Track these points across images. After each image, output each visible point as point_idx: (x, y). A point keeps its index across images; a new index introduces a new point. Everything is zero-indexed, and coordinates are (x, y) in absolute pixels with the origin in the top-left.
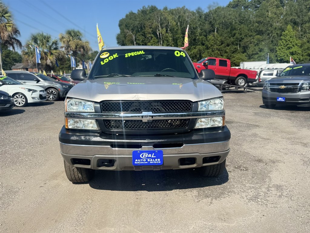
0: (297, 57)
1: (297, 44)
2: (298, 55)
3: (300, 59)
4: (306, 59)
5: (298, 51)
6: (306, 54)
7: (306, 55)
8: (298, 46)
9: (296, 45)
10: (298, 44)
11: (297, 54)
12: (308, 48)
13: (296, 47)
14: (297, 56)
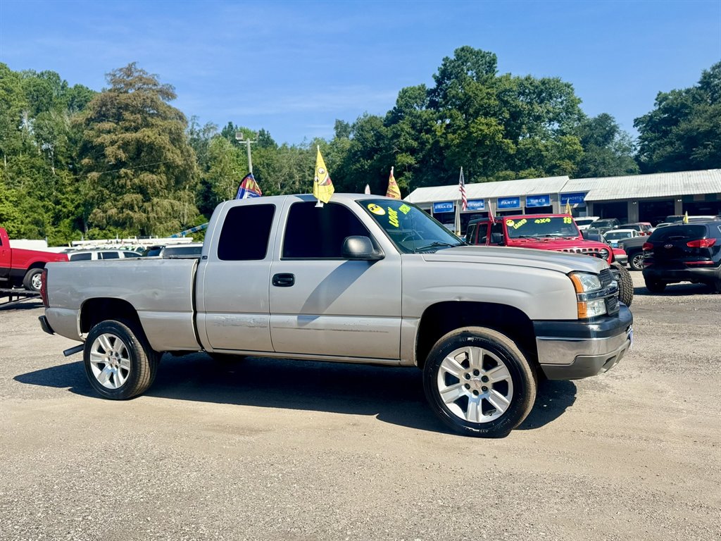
0: (13, 227)
1: (9, 197)
2: (15, 223)
3: (19, 231)
4: (31, 231)
5: (13, 212)
6: (29, 219)
7: (30, 222)
8: (11, 202)
9: (7, 200)
10: (11, 199)
11: (13, 220)
12: (31, 208)
13: (7, 203)
14: (13, 224)
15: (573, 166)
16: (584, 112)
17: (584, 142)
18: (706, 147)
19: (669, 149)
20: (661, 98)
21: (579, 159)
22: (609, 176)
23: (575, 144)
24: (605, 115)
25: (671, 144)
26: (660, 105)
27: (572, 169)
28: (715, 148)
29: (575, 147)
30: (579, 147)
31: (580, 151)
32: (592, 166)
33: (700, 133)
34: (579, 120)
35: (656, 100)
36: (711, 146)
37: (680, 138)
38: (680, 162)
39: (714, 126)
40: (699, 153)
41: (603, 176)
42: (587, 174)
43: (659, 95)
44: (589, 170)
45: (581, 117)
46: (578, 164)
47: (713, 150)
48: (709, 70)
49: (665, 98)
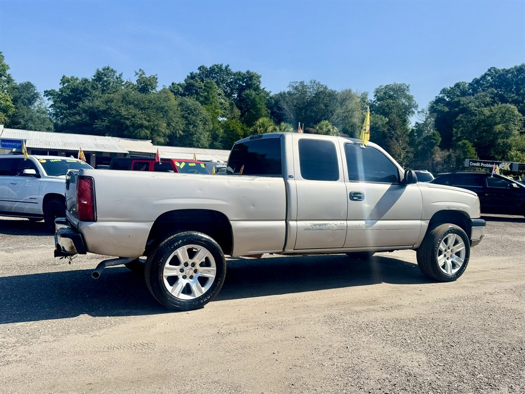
15: (6, 118)
16: (13, 77)
17: (15, 101)
18: (103, 121)
19: (78, 118)
20: (64, 80)
21: (10, 113)
22: (35, 130)
23: (7, 100)
24: (29, 83)
25: (79, 114)
26: (64, 84)
27: (5, 120)
28: (109, 123)
29: (8, 103)
30: (10, 103)
31: (11, 107)
32: (22, 121)
33: (99, 111)
34: (8, 82)
35: (61, 80)
36: (107, 121)
37: (85, 111)
38: (86, 128)
39: (108, 108)
40: (98, 124)
41: (31, 129)
42: (17, 126)
43: (63, 77)
44: (20, 123)
45: (9, 81)
46: (9, 116)
47: (108, 124)
48: (101, 70)
49: (68, 81)
